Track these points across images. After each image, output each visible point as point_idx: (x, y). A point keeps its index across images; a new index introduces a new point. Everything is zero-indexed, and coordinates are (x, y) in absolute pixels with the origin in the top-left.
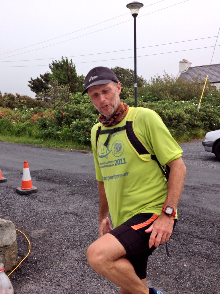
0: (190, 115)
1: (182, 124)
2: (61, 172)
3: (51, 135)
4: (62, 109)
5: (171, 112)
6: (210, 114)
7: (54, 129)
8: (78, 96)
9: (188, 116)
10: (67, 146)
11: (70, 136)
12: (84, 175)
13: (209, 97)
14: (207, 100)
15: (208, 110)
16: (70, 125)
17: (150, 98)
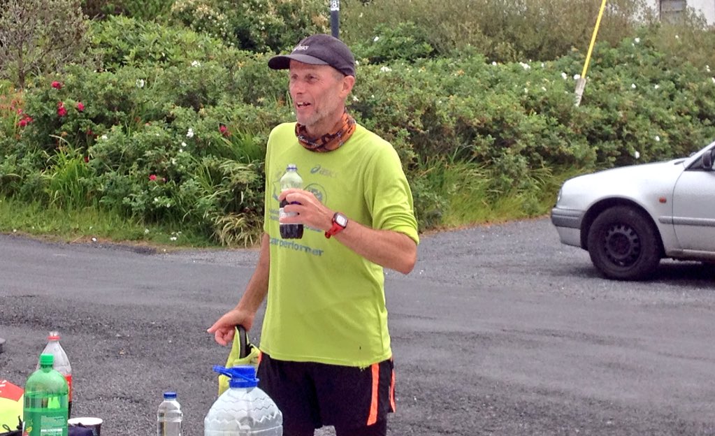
0: (543, 116)
1: (509, 150)
2: (70, 302)
3: (14, 184)
4: (58, 86)
5: (471, 106)
6: (622, 115)
7: (25, 164)
8: (117, 32)
9: (536, 121)
10: (77, 227)
11: (90, 190)
12: (147, 309)
13: (627, 50)
14: (617, 59)
15: (613, 100)
16: (87, 148)
17: (402, 46)
